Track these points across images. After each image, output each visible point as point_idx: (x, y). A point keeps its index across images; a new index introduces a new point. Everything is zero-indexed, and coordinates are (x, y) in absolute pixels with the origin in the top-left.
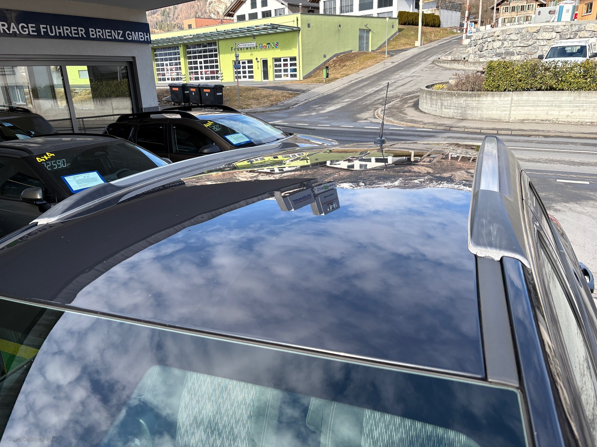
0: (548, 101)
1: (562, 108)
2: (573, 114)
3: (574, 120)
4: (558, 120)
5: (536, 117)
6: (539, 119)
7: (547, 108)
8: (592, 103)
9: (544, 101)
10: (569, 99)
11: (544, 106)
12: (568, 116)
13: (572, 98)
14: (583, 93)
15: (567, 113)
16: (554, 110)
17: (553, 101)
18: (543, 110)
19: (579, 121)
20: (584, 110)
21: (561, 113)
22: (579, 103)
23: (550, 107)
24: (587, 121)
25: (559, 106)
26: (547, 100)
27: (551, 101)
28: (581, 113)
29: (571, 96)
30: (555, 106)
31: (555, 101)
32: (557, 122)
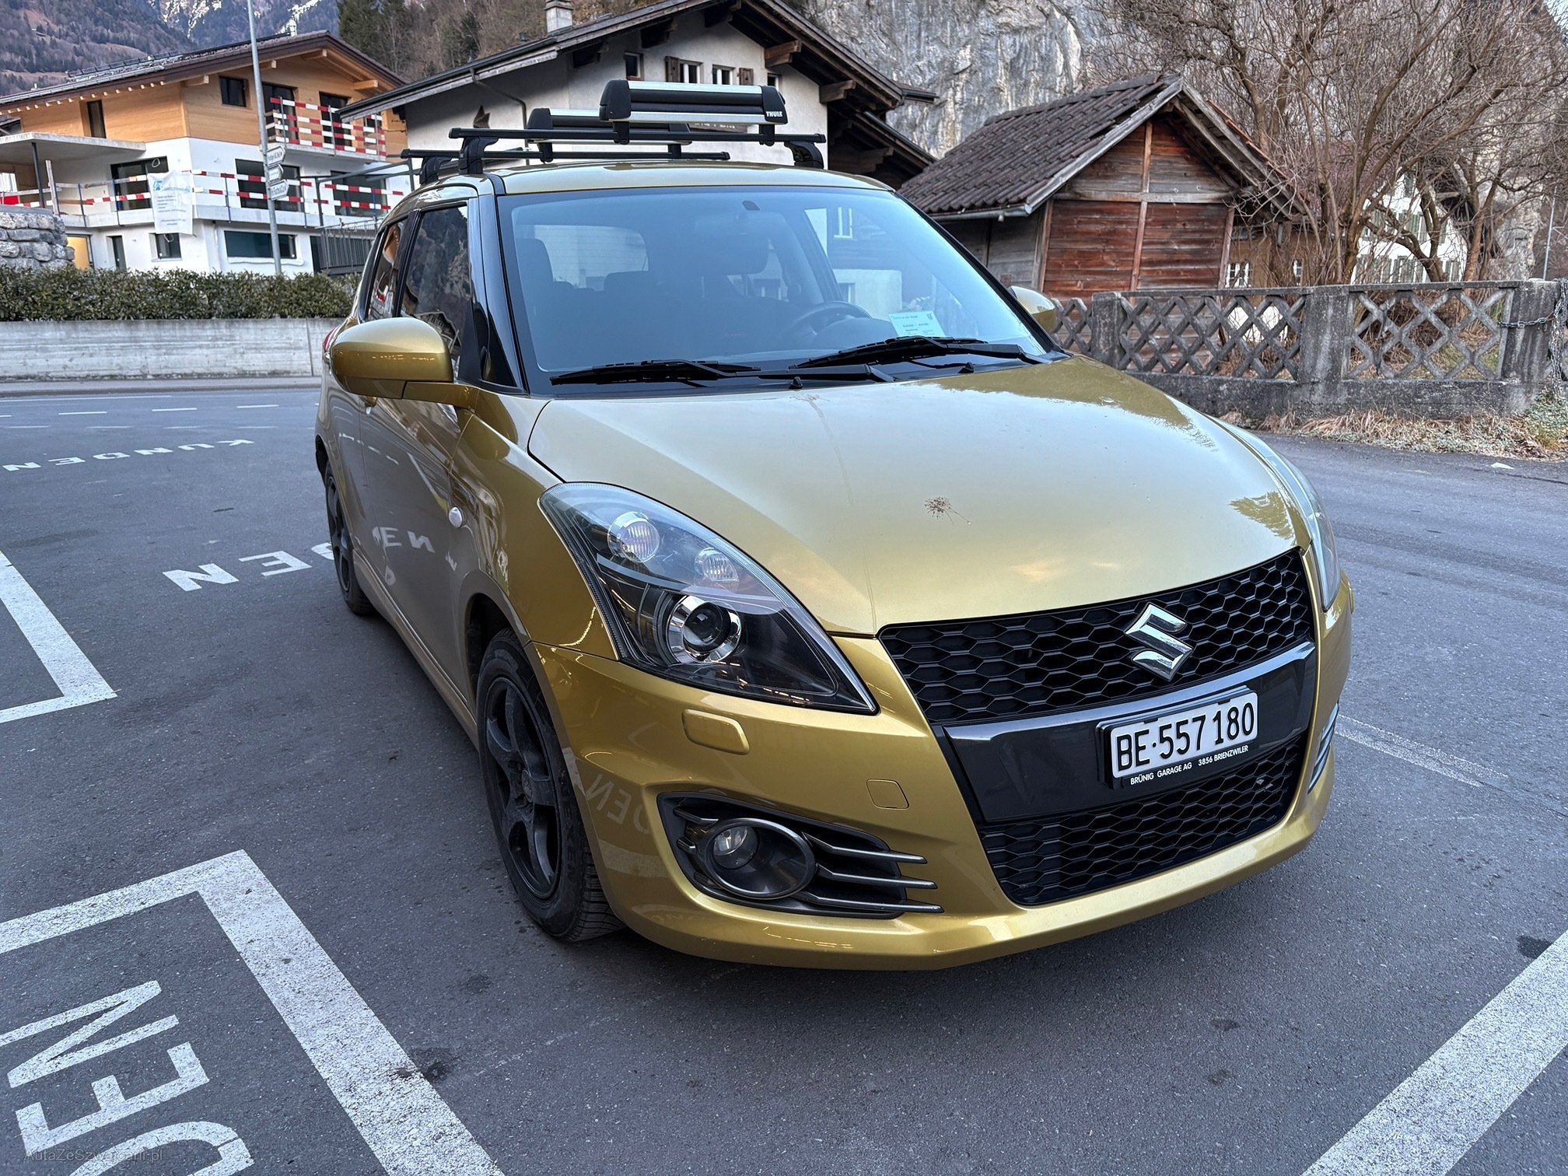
0: (20, 341)
1: (50, 351)
2: (74, 362)
3: (78, 374)
4: (50, 375)
5: (5, 372)
6: (12, 375)
7: (20, 353)
8: (100, 341)
9: (12, 341)
10: (58, 335)
11: (14, 350)
12: (65, 367)
13: (63, 333)
14: (81, 326)
15: (61, 362)
16: (35, 357)
17: (29, 340)
18: (16, 358)
19: (88, 376)
20: (91, 355)
21: (52, 362)
22: (79, 343)
23: (27, 352)
24: (102, 373)
25: (44, 350)
26: (17, 338)
27: (25, 341)
28: (88, 360)
29: (60, 330)
30: (36, 350)
31: (33, 340)
32: (48, 379)
